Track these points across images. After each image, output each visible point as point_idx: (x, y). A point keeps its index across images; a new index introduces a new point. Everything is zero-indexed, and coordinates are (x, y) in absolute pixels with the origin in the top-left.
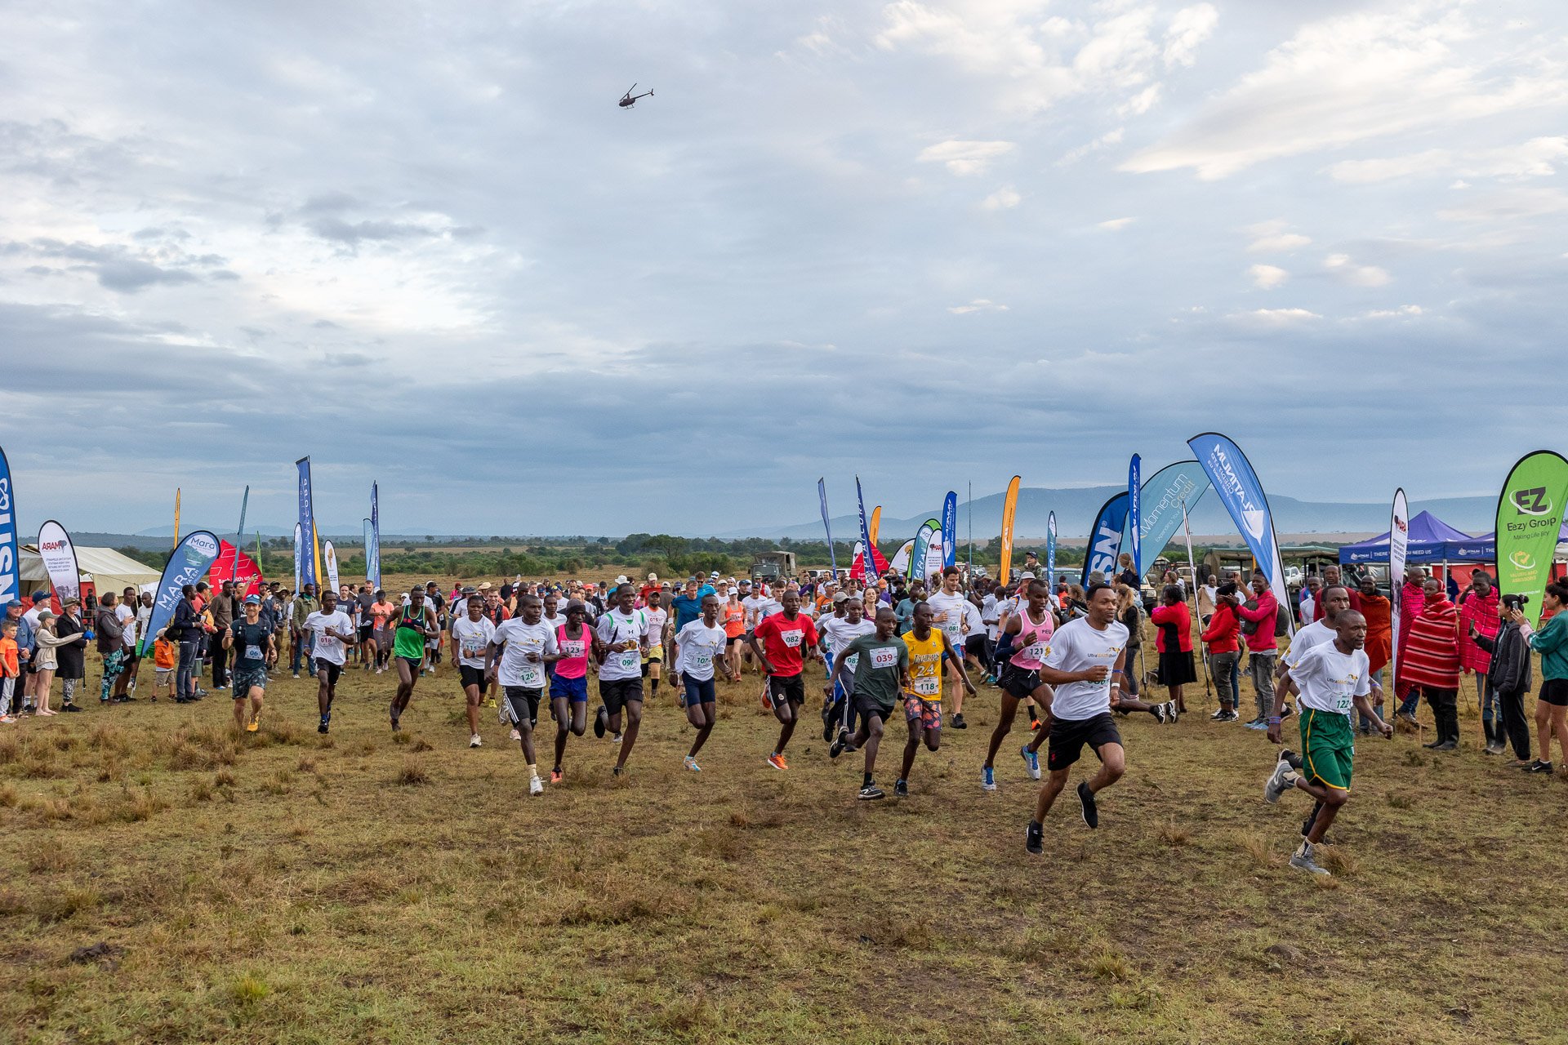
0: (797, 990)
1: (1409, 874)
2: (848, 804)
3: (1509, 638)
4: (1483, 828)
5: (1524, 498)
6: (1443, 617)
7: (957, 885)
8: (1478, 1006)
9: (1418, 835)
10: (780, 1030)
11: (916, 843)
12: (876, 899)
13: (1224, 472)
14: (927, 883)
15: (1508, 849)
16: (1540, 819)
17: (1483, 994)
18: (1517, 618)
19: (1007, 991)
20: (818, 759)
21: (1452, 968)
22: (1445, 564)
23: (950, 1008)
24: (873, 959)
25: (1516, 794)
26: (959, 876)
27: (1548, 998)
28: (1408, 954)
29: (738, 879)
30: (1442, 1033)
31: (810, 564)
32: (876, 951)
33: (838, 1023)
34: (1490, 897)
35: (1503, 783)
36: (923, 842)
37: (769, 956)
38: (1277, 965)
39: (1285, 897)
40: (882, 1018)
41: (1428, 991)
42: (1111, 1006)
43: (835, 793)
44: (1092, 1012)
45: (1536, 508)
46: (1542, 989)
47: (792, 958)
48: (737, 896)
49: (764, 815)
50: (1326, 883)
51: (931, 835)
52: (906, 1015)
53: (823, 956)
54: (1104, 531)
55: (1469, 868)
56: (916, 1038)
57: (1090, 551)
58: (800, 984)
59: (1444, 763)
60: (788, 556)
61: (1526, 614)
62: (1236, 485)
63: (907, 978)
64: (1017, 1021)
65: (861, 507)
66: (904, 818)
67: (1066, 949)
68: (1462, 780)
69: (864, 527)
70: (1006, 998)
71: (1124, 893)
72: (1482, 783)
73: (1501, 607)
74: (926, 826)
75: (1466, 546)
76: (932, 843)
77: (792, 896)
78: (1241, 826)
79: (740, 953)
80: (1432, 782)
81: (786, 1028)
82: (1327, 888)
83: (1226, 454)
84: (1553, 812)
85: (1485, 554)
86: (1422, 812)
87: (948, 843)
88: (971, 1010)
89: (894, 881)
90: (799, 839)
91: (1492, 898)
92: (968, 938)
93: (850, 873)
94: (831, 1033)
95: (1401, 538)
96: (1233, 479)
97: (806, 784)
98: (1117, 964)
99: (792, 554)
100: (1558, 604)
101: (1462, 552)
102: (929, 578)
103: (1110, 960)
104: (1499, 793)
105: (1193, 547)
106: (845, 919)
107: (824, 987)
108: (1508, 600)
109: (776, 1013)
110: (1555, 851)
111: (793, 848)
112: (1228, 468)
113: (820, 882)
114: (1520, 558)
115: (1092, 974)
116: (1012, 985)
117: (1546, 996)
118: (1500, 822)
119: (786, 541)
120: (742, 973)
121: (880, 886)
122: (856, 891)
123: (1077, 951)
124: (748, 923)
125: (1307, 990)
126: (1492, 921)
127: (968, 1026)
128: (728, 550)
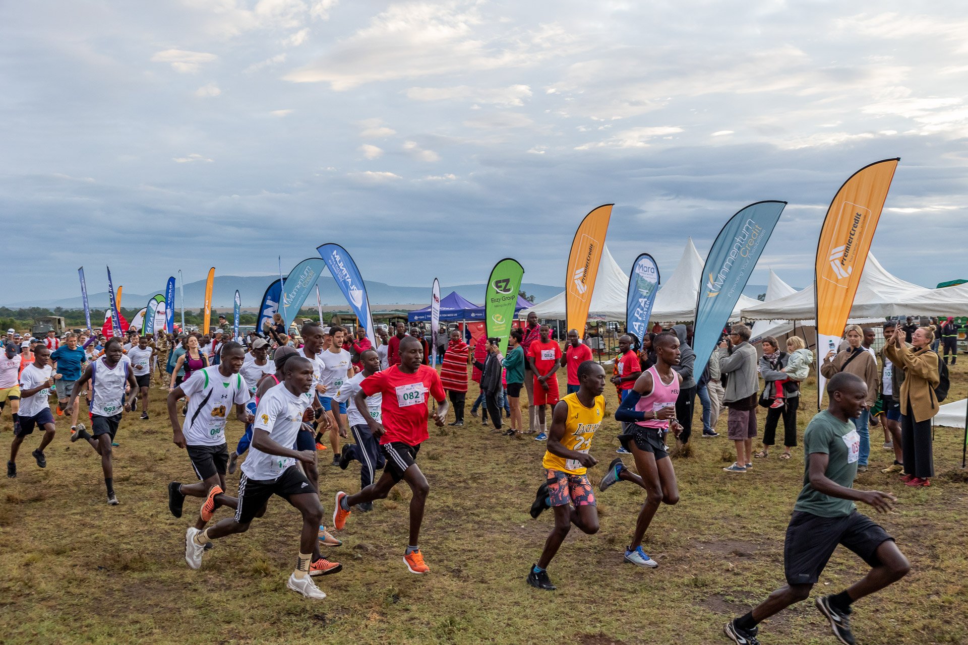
0: (51, 607)
1: (436, 496)
2: (95, 482)
3: (491, 361)
4: (476, 467)
5: (499, 284)
6: (463, 352)
7: (167, 527)
8: (466, 565)
9: (441, 474)
10: (36, 635)
11: (140, 504)
12: (110, 542)
13: (339, 267)
14: (146, 528)
15: (487, 478)
16: (504, 461)
17: (469, 559)
18: (495, 350)
19: (195, 590)
20: (75, 454)
21: (454, 546)
22: (464, 322)
23: (157, 605)
24: (106, 580)
25: (494, 448)
26: (168, 522)
27: (501, 557)
28: (431, 541)
29: (11, 538)
30: (446, 583)
31: (77, 324)
32: (108, 575)
33: (78, 624)
34: (476, 505)
35: (488, 442)
36: (145, 502)
37: (30, 587)
38: (360, 556)
39: (367, 516)
40: (110, 618)
41: (441, 561)
42: (260, 591)
43: (86, 475)
44: (248, 596)
45: (506, 290)
46: (499, 553)
47: (46, 586)
48: (9, 549)
49: (33, 492)
50: (390, 506)
51: (151, 497)
52: (126, 614)
53: (70, 583)
54: (269, 302)
55: (467, 490)
56: (133, 627)
57: (261, 316)
58: (52, 603)
59: (458, 433)
60: (59, 320)
61: (500, 349)
62: (346, 275)
63: (128, 591)
64: (200, 608)
65: (111, 286)
66: (134, 488)
67: (235, 560)
68: (467, 442)
69: (113, 299)
70: (195, 594)
71: (273, 523)
72: (477, 443)
73: (488, 344)
74: (148, 492)
75: (475, 311)
76: (151, 502)
77: (51, 546)
78: (346, 477)
79: (9, 587)
80: (451, 444)
81: (40, 632)
82: (391, 508)
83: (340, 256)
84: (511, 456)
85: (481, 316)
86: (445, 461)
87: (162, 502)
88: (171, 605)
89: (124, 529)
90: (58, 508)
91: (477, 506)
92: (172, 560)
93: (93, 526)
94: (72, 632)
95: (437, 307)
96: (345, 271)
97: (65, 471)
98: (265, 565)
99: (62, 318)
100: (516, 343)
101: (473, 315)
102: (156, 333)
103: (261, 563)
104: (485, 448)
105: (323, 313)
106: (87, 557)
107: (70, 602)
108: (491, 340)
109: (34, 624)
110: (511, 477)
111: (53, 513)
112: (341, 265)
113: (71, 534)
114: (498, 317)
115: (250, 574)
116: (199, 586)
117: (500, 556)
118: (484, 464)
119: (58, 310)
120: (10, 600)
121: (114, 533)
122: (96, 538)
123: (241, 561)
124: (16, 566)
125: (375, 568)
126: (476, 519)
127: (168, 615)
128: (14, 315)
